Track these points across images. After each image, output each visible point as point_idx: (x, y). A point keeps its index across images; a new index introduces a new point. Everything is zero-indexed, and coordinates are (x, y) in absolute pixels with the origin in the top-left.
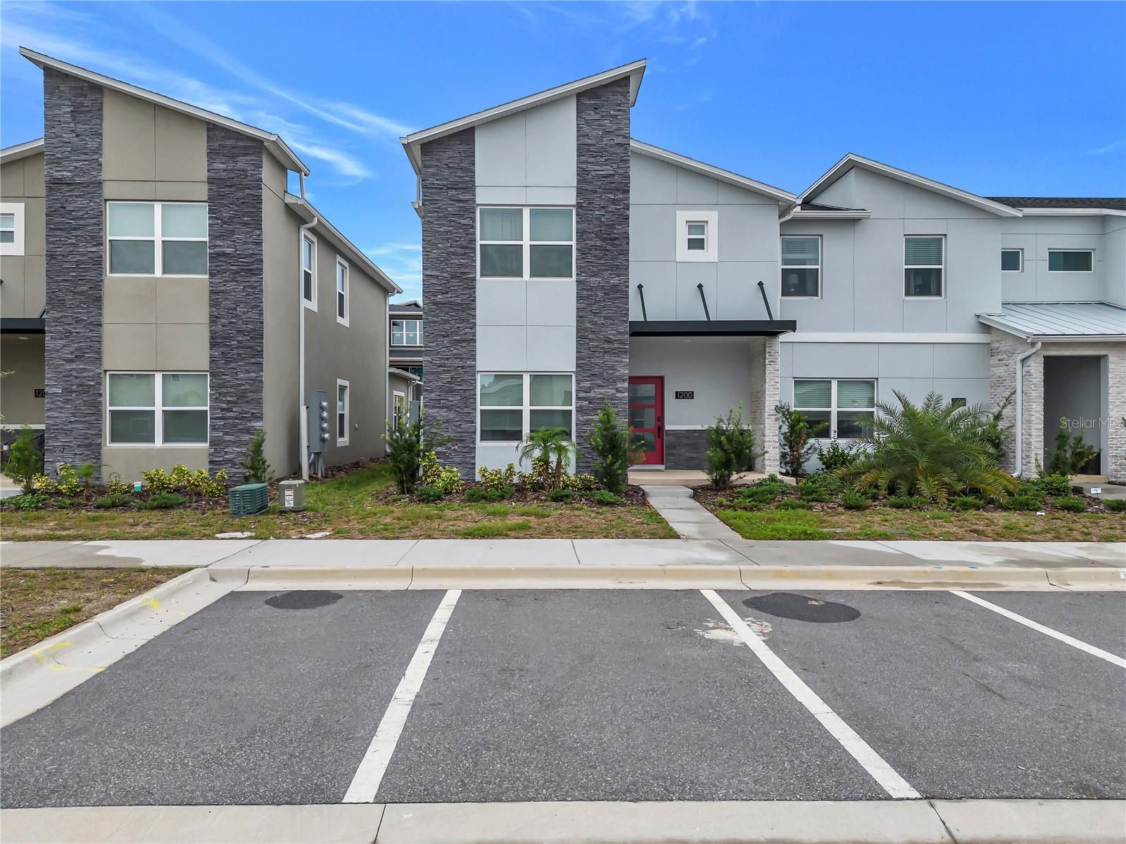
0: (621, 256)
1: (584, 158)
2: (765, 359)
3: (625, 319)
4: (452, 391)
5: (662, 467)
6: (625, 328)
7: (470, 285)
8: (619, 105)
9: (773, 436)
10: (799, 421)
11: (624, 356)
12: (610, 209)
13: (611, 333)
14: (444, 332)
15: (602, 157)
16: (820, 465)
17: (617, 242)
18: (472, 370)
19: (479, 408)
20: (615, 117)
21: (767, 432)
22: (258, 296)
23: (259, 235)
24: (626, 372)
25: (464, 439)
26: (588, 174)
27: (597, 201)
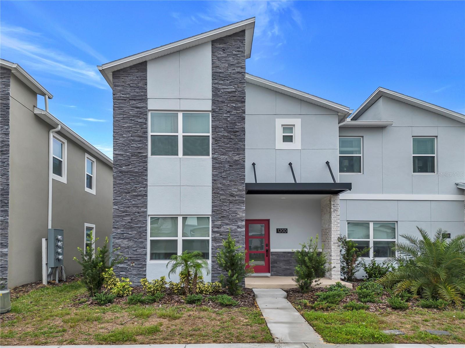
0: (240, 143)
1: (216, 81)
2: (331, 208)
3: (243, 182)
4: (131, 228)
5: (269, 275)
6: (243, 187)
7: (144, 160)
8: (238, 48)
9: (336, 256)
10: (352, 247)
11: (242, 205)
12: (233, 113)
13: (234, 190)
14: (126, 190)
15: (228, 80)
16: (365, 274)
17: (238, 134)
18: (144, 214)
19: (149, 238)
20: (236, 55)
21: (333, 254)
22: (5, 168)
23: (7, 129)
24: (244, 215)
25: (139, 259)
26: (219, 91)
27: (225, 108)
